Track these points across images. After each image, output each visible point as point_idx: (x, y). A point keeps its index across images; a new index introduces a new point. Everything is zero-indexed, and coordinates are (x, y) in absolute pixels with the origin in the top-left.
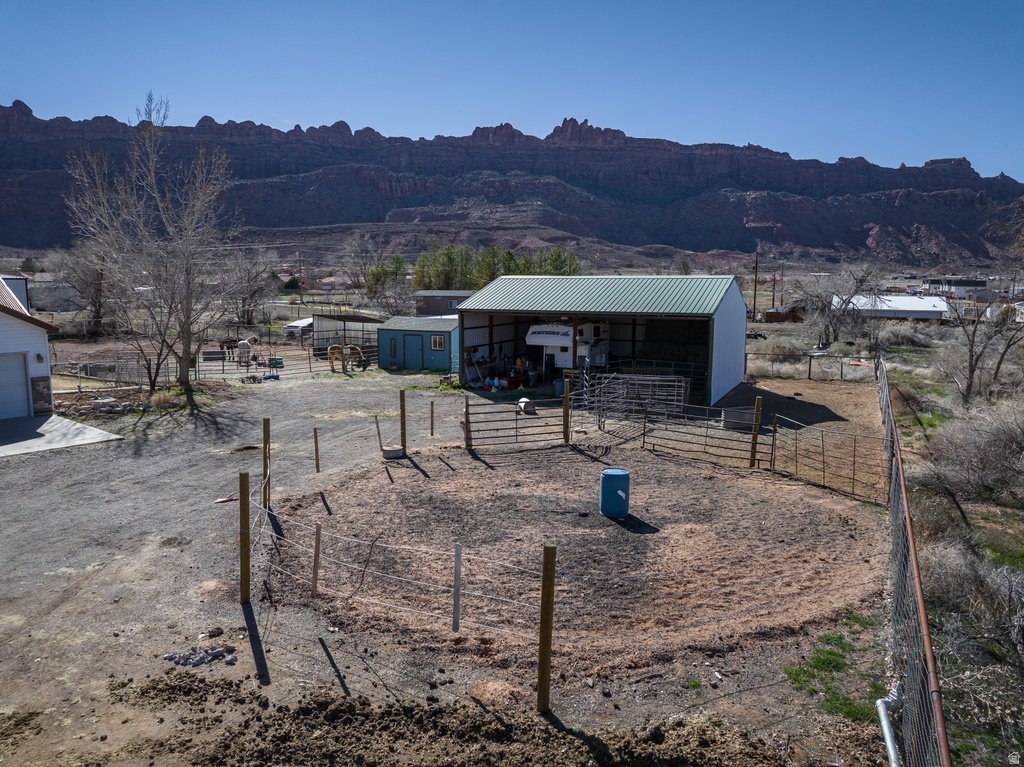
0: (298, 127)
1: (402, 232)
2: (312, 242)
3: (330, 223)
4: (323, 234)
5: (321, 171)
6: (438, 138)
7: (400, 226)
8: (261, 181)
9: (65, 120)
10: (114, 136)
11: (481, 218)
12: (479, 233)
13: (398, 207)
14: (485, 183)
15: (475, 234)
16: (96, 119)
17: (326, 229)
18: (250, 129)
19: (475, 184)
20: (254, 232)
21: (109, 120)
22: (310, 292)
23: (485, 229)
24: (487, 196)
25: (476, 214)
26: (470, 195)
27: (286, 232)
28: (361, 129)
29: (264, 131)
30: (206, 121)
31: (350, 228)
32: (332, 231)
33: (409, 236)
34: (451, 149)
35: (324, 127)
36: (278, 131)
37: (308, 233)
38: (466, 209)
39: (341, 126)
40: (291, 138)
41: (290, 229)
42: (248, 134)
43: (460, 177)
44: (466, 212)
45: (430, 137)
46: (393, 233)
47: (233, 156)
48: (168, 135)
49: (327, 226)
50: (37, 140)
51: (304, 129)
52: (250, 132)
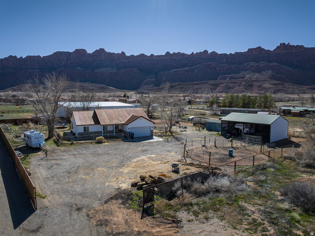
0: (193, 53)
1: (223, 83)
2: (195, 87)
3: (201, 81)
4: (199, 84)
5: (199, 65)
6: (236, 53)
7: (222, 81)
8: (182, 69)
9: (133, 55)
10: (144, 59)
11: (249, 78)
12: (248, 83)
13: (222, 75)
14: (251, 66)
15: (247, 83)
16: (140, 55)
17: (200, 83)
19: (248, 67)
20: (179, 84)
21: (143, 55)
22: (194, 104)
23: (251, 81)
24: (252, 70)
25: (248, 76)
26: (246, 70)
27: (188, 84)
28: (211, 52)
29: (183, 54)
30: (168, 53)
31: (207, 82)
32: (201, 83)
33: (225, 84)
34: (240, 56)
35: (200, 52)
36: (187, 54)
37: (194, 84)
38: (244, 75)
39: (206, 51)
40: (191, 56)
41: (189, 83)
42: (179, 56)
43: (243, 65)
44: (244, 76)
45: (233, 53)
46: (220, 83)
47: (174, 62)
48: (158, 58)
49: (200, 82)
50: (126, 61)
51: (195, 53)
52: (179, 55)
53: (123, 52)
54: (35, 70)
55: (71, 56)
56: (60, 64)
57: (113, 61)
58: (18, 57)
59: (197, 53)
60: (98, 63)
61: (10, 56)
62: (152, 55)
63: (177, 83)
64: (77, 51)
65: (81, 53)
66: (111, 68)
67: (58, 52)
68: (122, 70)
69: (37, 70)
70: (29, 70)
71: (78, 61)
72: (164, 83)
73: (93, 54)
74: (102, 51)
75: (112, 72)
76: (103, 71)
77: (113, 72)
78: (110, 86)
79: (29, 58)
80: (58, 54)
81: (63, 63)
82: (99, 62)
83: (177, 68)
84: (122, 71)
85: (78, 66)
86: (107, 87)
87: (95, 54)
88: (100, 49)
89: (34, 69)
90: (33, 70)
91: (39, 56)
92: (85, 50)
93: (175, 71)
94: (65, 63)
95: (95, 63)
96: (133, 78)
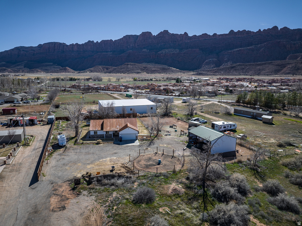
0: (260, 30)
1: (291, 63)
2: (258, 67)
4: (262, 65)
5: (266, 43)
7: (291, 61)
8: (246, 48)
9: (195, 36)
10: (207, 38)
13: (293, 54)
16: (203, 34)
17: (263, 63)
18: (244, 32)
20: (240, 65)
21: (206, 34)
27: (250, 64)
28: (282, 28)
29: (249, 32)
30: (232, 31)
31: (272, 63)
32: (265, 64)
33: (293, 65)
35: (269, 29)
36: (253, 32)
37: (257, 65)
39: (275, 28)
40: (257, 34)
41: (252, 63)
42: (244, 34)
46: (287, 64)
47: (238, 41)
48: (221, 37)
49: (264, 62)
50: (189, 41)
51: (262, 30)
52: (244, 33)
53: (185, 33)
55: (138, 39)
56: (128, 47)
57: (175, 41)
58: (95, 42)
59: (265, 30)
60: (162, 45)
61: (89, 41)
62: (215, 34)
63: (238, 64)
64: (144, 34)
65: (146, 35)
66: (173, 49)
67: (127, 36)
68: (184, 51)
69: (109, 53)
70: (103, 53)
71: (144, 43)
72: (226, 63)
73: (157, 36)
74: (166, 32)
75: (174, 53)
76: (166, 52)
77: (175, 53)
78: (172, 67)
79: (103, 42)
80: (127, 37)
81: (131, 45)
82: (162, 44)
83: (241, 47)
85: (144, 48)
86: (169, 67)
87: (159, 36)
88: (164, 31)
90: (106, 53)
91: (111, 40)
92: (150, 33)
93: (238, 51)
94: (133, 46)
95: (159, 45)
96: (194, 59)
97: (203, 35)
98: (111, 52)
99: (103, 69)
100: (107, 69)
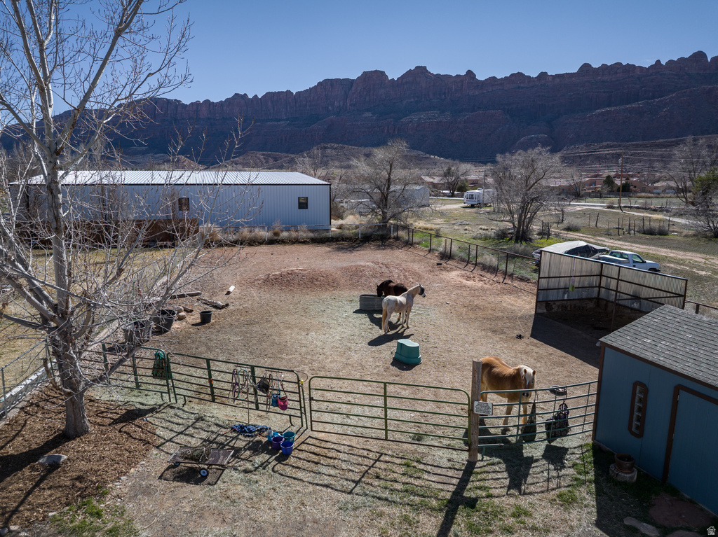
0: (658, 62)
2: (659, 152)
3: (677, 137)
4: (669, 146)
5: (674, 95)
8: (622, 107)
9: (494, 78)
10: (522, 85)
16: (512, 75)
17: (672, 142)
18: (618, 69)
21: (520, 75)
22: (639, 195)
27: (638, 145)
29: (630, 68)
30: (586, 67)
35: (682, 59)
37: (656, 145)
39: (700, 56)
40: (651, 71)
41: (640, 143)
42: (616, 73)
47: (602, 90)
48: (558, 80)
49: (673, 139)
50: (477, 93)
51: (663, 63)
52: (618, 71)
53: (470, 73)
54: (279, 123)
55: (353, 89)
56: (330, 108)
57: (445, 93)
58: (250, 96)
59: (671, 61)
60: (411, 102)
61: (236, 95)
62: (543, 75)
63: (605, 144)
64: (367, 75)
65: (374, 79)
66: (438, 112)
67: (326, 81)
68: (465, 116)
69: (283, 122)
70: (269, 123)
71: (367, 99)
72: (572, 145)
73: (400, 82)
74: (421, 70)
75: (441, 122)
76: (420, 119)
77: (444, 120)
78: (434, 155)
79: (270, 96)
80: (327, 85)
81: (336, 104)
82: (412, 100)
83: (609, 105)
84: (466, 118)
85: (368, 110)
86: (428, 155)
87: (404, 81)
88: (417, 67)
89: (280, 120)
90: (276, 123)
91: (289, 92)
92: (382, 73)
93: (603, 114)
94: (340, 106)
95: (405, 102)
96: (490, 135)
97: (513, 78)
98: (287, 120)
99: (265, 159)
100: (276, 159)
